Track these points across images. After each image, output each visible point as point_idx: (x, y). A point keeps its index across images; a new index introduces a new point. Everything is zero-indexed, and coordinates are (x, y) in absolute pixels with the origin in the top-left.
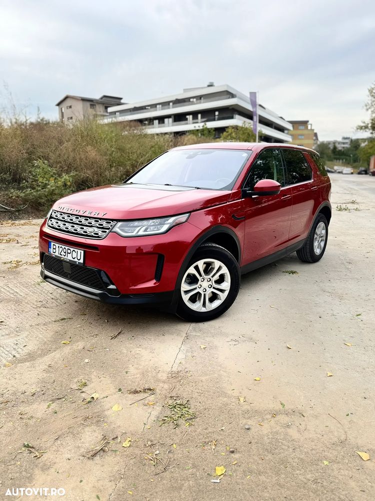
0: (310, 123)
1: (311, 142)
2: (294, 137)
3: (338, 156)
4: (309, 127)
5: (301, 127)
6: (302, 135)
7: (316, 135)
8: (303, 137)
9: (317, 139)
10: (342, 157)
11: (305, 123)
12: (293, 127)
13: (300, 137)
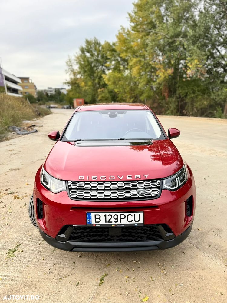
0: (30, 79)
1: (33, 90)
2: (23, 87)
3: (50, 99)
4: (30, 81)
5: (25, 81)
6: (27, 86)
7: (35, 86)
8: (28, 87)
9: (36, 89)
10: (53, 99)
11: (27, 79)
12: (22, 81)
13: (26, 87)
